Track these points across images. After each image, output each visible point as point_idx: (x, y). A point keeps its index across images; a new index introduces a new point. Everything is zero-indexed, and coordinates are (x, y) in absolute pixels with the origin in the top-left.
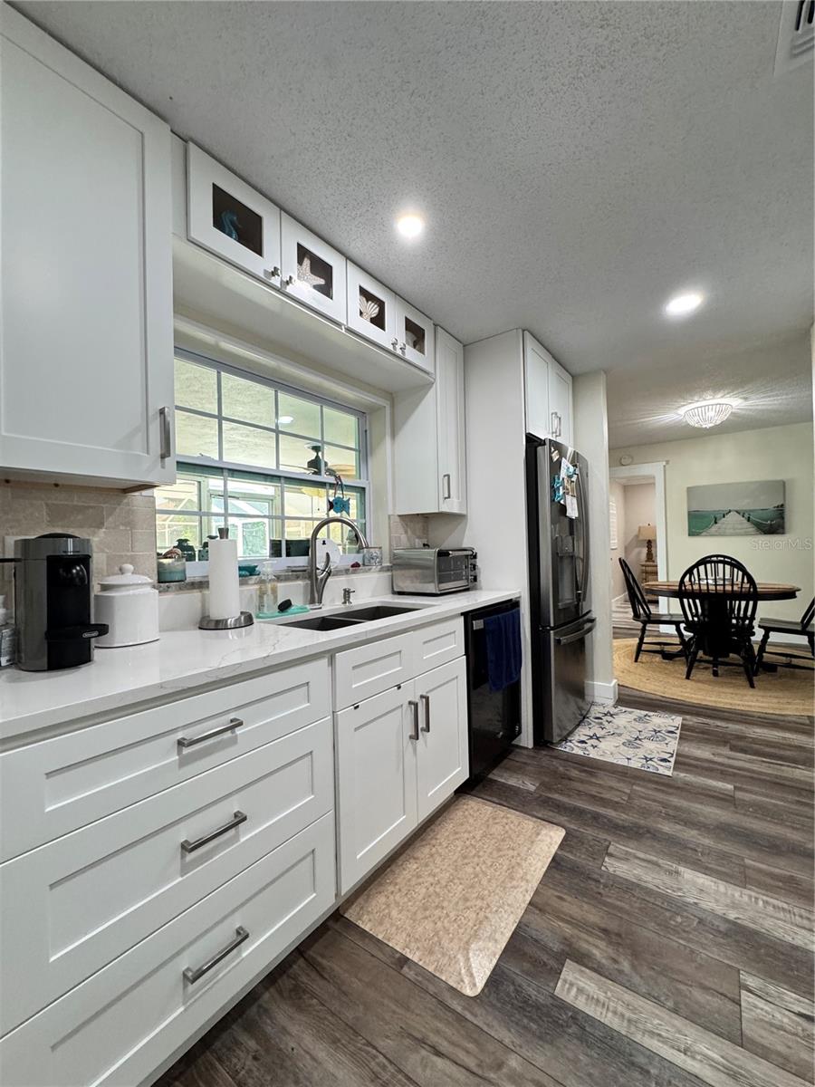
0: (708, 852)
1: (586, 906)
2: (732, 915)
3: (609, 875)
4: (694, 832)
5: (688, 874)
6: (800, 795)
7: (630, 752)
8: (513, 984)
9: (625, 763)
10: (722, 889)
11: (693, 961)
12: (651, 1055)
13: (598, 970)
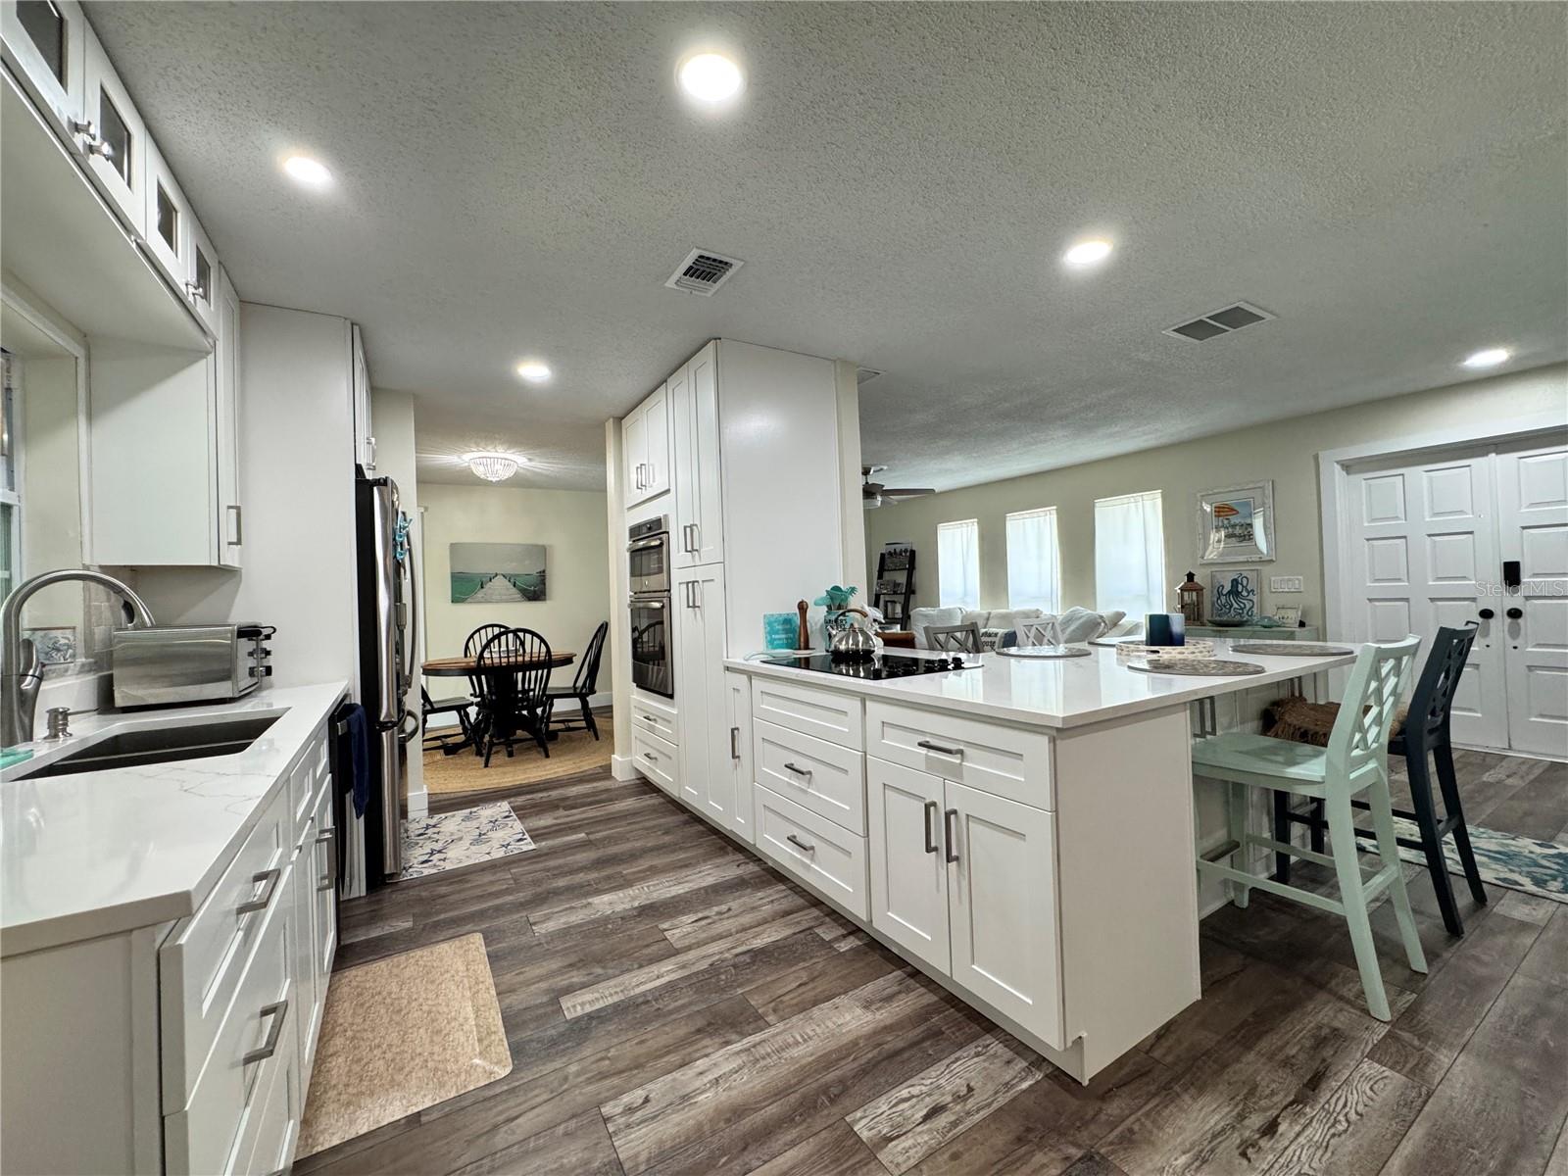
0: (598, 881)
1: (544, 964)
2: (636, 904)
3: (545, 936)
4: (581, 875)
5: (596, 900)
6: (626, 819)
7: (485, 848)
8: (532, 1041)
9: (488, 858)
10: (621, 895)
11: (632, 939)
12: (644, 994)
13: (584, 986)
